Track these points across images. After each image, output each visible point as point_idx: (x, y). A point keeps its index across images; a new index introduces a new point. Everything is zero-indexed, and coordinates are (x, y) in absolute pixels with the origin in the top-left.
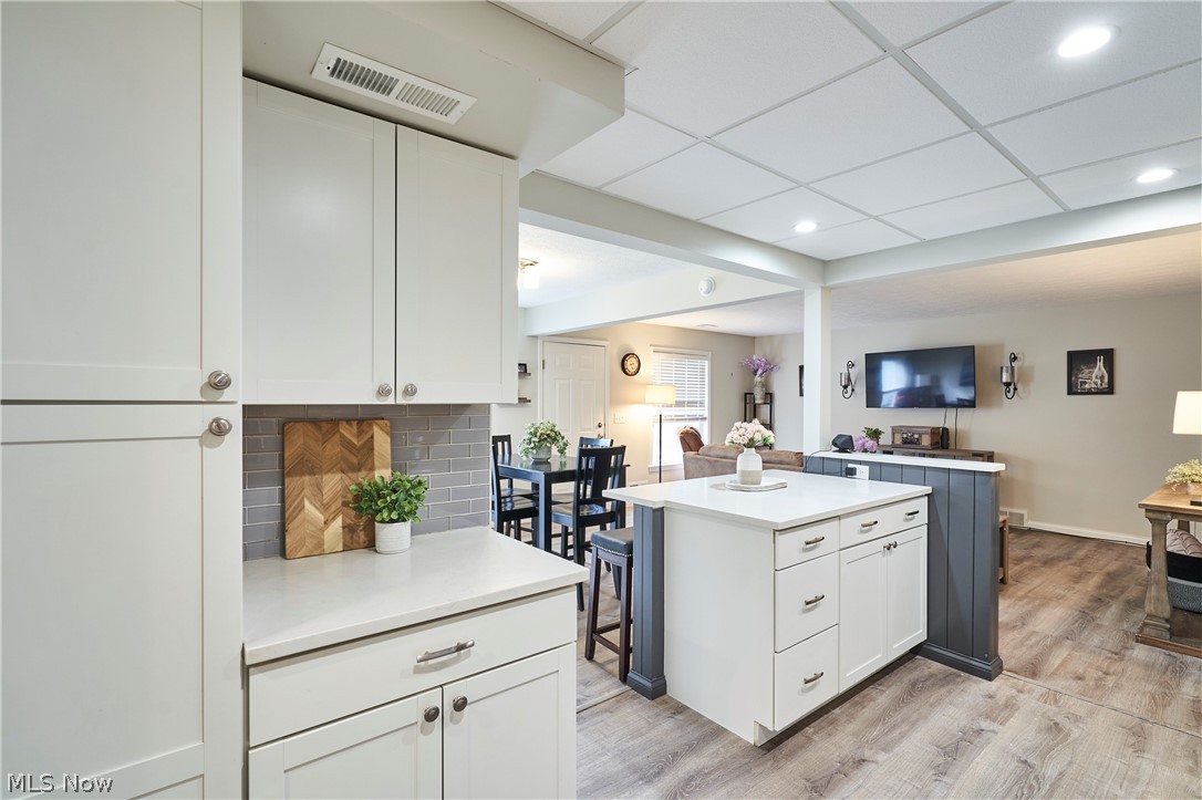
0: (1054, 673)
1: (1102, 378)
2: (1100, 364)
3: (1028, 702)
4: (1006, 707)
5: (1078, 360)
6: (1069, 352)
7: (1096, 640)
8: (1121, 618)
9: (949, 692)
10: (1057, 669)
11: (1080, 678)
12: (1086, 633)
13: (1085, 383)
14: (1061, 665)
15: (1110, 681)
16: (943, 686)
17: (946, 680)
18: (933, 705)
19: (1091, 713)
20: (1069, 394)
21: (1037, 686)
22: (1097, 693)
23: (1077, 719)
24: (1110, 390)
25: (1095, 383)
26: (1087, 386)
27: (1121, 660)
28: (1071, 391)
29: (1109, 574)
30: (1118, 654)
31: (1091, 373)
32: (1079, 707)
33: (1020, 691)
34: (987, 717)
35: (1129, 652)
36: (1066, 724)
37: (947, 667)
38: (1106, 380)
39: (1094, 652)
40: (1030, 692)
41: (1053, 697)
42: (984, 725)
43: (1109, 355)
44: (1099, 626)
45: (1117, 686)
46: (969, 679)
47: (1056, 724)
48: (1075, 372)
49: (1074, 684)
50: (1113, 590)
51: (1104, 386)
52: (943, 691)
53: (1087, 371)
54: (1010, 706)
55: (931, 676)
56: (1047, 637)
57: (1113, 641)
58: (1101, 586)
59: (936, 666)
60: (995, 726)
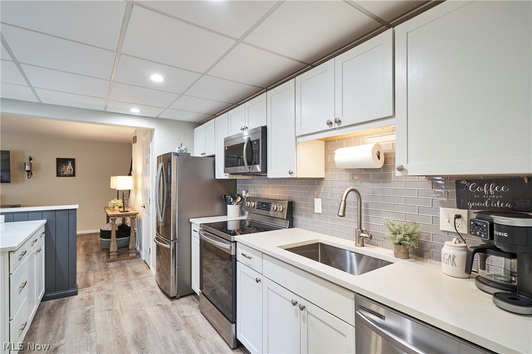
0: (94, 282)
1: (71, 170)
2: (70, 164)
3: (95, 294)
4: (90, 299)
5: (61, 162)
6: (57, 158)
7: (97, 267)
8: (99, 258)
9: (66, 306)
10: (94, 281)
11: (102, 280)
12: (93, 266)
13: (64, 172)
14: (94, 279)
15: (111, 276)
16: (61, 306)
17: (60, 304)
18: (64, 314)
19: (114, 287)
20: (57, 176)
21: (93, 288)
22: (110, 281)
23: (112, 291)
24: (74, 175)
25: (68, 172)
26: (65, 173)
27: (108, 269)
28: (58, 175)
29: (83, 246)
30: (107, 268)
31: (66, 168)
32: (109, 287)
33: (89, 293)
34: (87, 306)
35: (109, 266)
36: (110, 293)
37: (56, 300)
38: (72, 171)
39: (100, 271)
40: (93, 291)
41: (100, 289)
42: (88, 308)
43: (73, 161)
44: (95, 263)
45: (113, 277)
46: (69, 299)
47: (108, 295)
48: (60, 167)
49: (102, 282)
50: (89, 250)
51: (72, 173)
52: (63, 307)
53: (65, 167)
54: (90, 298)
55: (53, 306)
56: (82, 273)
57: (103, 266)
58: (85, 250)
59: (52, 302)
60: (92, 307)
